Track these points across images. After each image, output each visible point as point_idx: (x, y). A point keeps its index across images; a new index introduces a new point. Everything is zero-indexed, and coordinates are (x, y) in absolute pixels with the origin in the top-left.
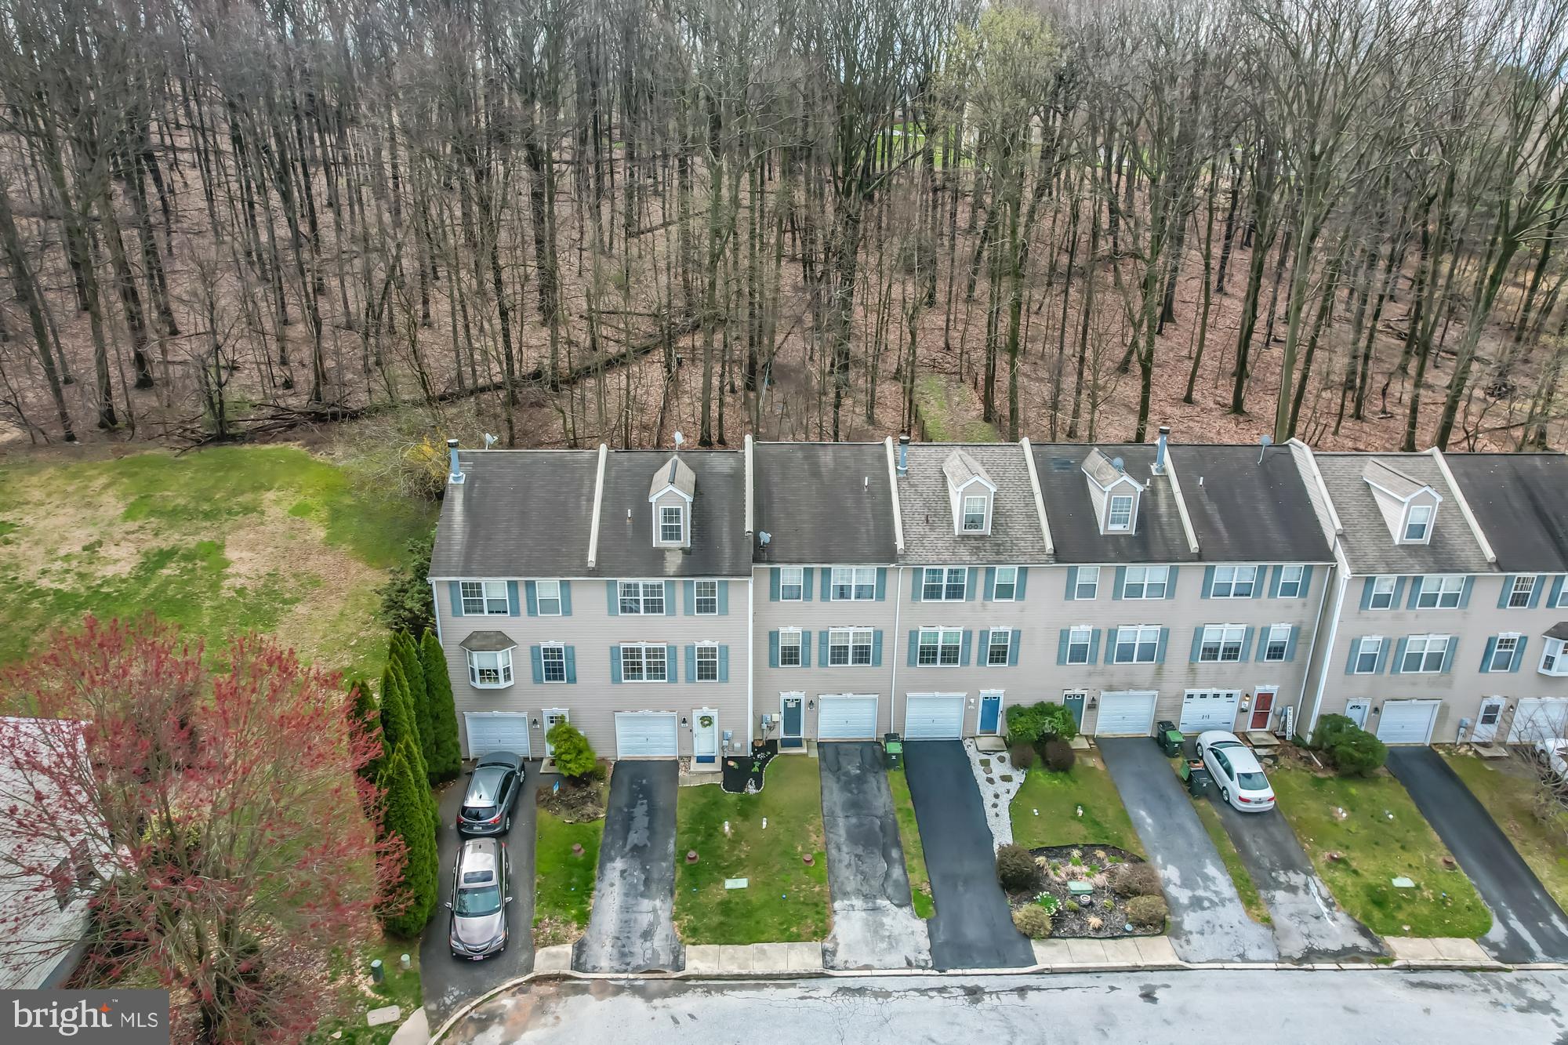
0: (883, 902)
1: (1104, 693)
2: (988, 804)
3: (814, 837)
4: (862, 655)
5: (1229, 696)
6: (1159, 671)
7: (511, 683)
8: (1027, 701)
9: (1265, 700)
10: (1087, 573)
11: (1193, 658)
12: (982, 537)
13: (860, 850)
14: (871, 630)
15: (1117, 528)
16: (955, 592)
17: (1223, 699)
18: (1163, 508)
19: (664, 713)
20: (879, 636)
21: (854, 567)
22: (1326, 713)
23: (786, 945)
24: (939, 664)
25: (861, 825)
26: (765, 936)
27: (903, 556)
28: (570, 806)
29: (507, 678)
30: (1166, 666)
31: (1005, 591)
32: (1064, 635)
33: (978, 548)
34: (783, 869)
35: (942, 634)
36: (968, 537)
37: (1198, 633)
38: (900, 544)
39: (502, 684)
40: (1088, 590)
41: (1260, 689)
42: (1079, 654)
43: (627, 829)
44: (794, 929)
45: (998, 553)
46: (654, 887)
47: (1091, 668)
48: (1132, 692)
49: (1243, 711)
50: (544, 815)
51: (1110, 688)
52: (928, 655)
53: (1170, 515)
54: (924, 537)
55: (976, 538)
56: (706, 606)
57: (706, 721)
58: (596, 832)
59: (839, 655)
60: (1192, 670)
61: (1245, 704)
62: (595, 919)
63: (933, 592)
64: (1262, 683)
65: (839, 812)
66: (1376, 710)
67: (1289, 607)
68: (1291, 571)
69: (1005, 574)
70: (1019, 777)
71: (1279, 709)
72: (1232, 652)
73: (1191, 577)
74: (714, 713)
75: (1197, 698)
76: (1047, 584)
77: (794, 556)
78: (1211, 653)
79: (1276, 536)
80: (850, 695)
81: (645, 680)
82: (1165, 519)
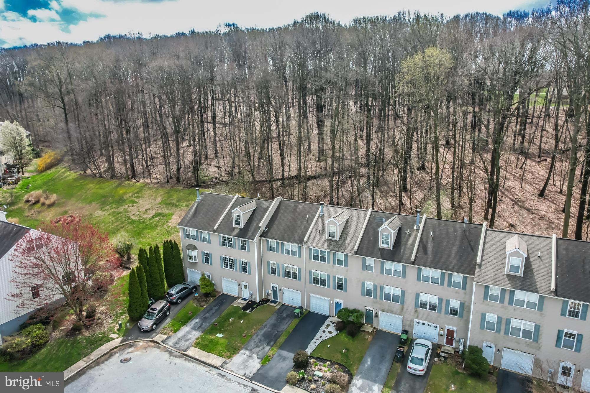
0: (255, 356)
1: (380, 312)
2: (316, 338)
3: (253, 330)
4: (295, 276)
5: (435, 327)
6: (402, 308)
7: (197, 261)
8: (351, 307)
9: (450, 333)
10: (370, 261)
11: (416, 307)
12: (335, 241)
13: (262, 339)
14: (297, 267)
15: (385, 246)
16: (323, 259)
17: (432, 327)
18: (410, 242)
19: (234, 281)
20: (300, 270)
21: (291, 244)
22: (472, 345)
23: (217, 356)
24: (319, 285)
25: (270, 332)
26: (214, 352)
27: (305, 243)
28: (199, 301)
29: (195, 260)
30: (405, 306)
31: (340, 262)
32: (363, 284)
33: (331, 244)
34: (236, 336)
35: (321, 274)
36: (330, 240)
37: (417, 296)
38: (305, 239)
39: (194, 261)
40: (370, 268)
41: (448, 327)
42: (369, 293)
43: (208, 312)
44: (223, 353)
45: (337, 247)
46: (200, 329)
47: (374, 300)
48: (391, 314)
49: (441, 335)
50: (191, 302)
51: (383, 310)
52: (316, 281)
53: (411, 245)
54: (316, 237)
55: (333, 241)
56: (244, 248)
57: (246, 286)
58: (199, 310)
59: (288, 274)
60: (416, 311)
61: (442, 333)
62: (178, 332)
63: (316, 258)
64: (449, 325)
65: (268, 326)
66: (499, 350)
67: (458, 293)
68: (458, 277)
69: (340, 256)
70: (335, 333)
71: (458, 339)
72: (433, 307)
73: (412, 271)
74: (247, 284)
75: (421, 325)
76: (355, 262)
77: (273, 237)
78: (423, 305)
79: (453, 261)
80: (291, 290)
81: (229, 268)
82: (408, 246)
